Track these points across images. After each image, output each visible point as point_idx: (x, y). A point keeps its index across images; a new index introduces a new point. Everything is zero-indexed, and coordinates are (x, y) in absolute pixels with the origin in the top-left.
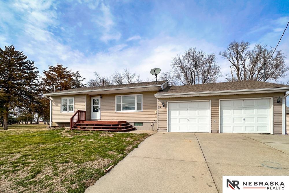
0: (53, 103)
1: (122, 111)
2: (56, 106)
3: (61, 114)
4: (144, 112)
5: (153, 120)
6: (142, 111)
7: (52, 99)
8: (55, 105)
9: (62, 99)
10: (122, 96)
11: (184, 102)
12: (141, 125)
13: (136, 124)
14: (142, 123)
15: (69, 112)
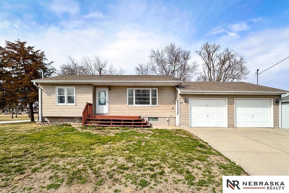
0: (43, 93)
1: (134, 105)
2: (48, 96)
3: (55, 106)
4: (159, 107)
5: (169, 115)
6: (157, 105)
7: (41, 87)
8: (46, 95)
9: (57, 88)
10: (134, 89)
11: (204, 99)
12: (156, 120)
13: (150, 119)
14: (157, 118)
15: (67, 105)
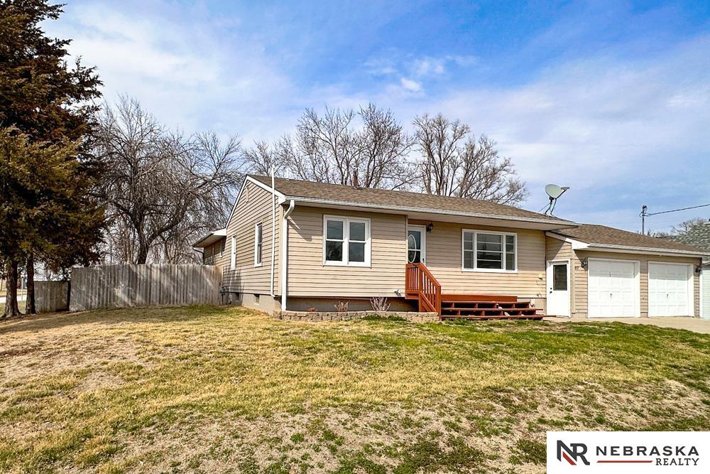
1: (476, 269)
5: (535, 293)
6: (517, 271)
8: (299, 236)
9: (327, 220)
10: (476, 232)
15: (348, 265)
